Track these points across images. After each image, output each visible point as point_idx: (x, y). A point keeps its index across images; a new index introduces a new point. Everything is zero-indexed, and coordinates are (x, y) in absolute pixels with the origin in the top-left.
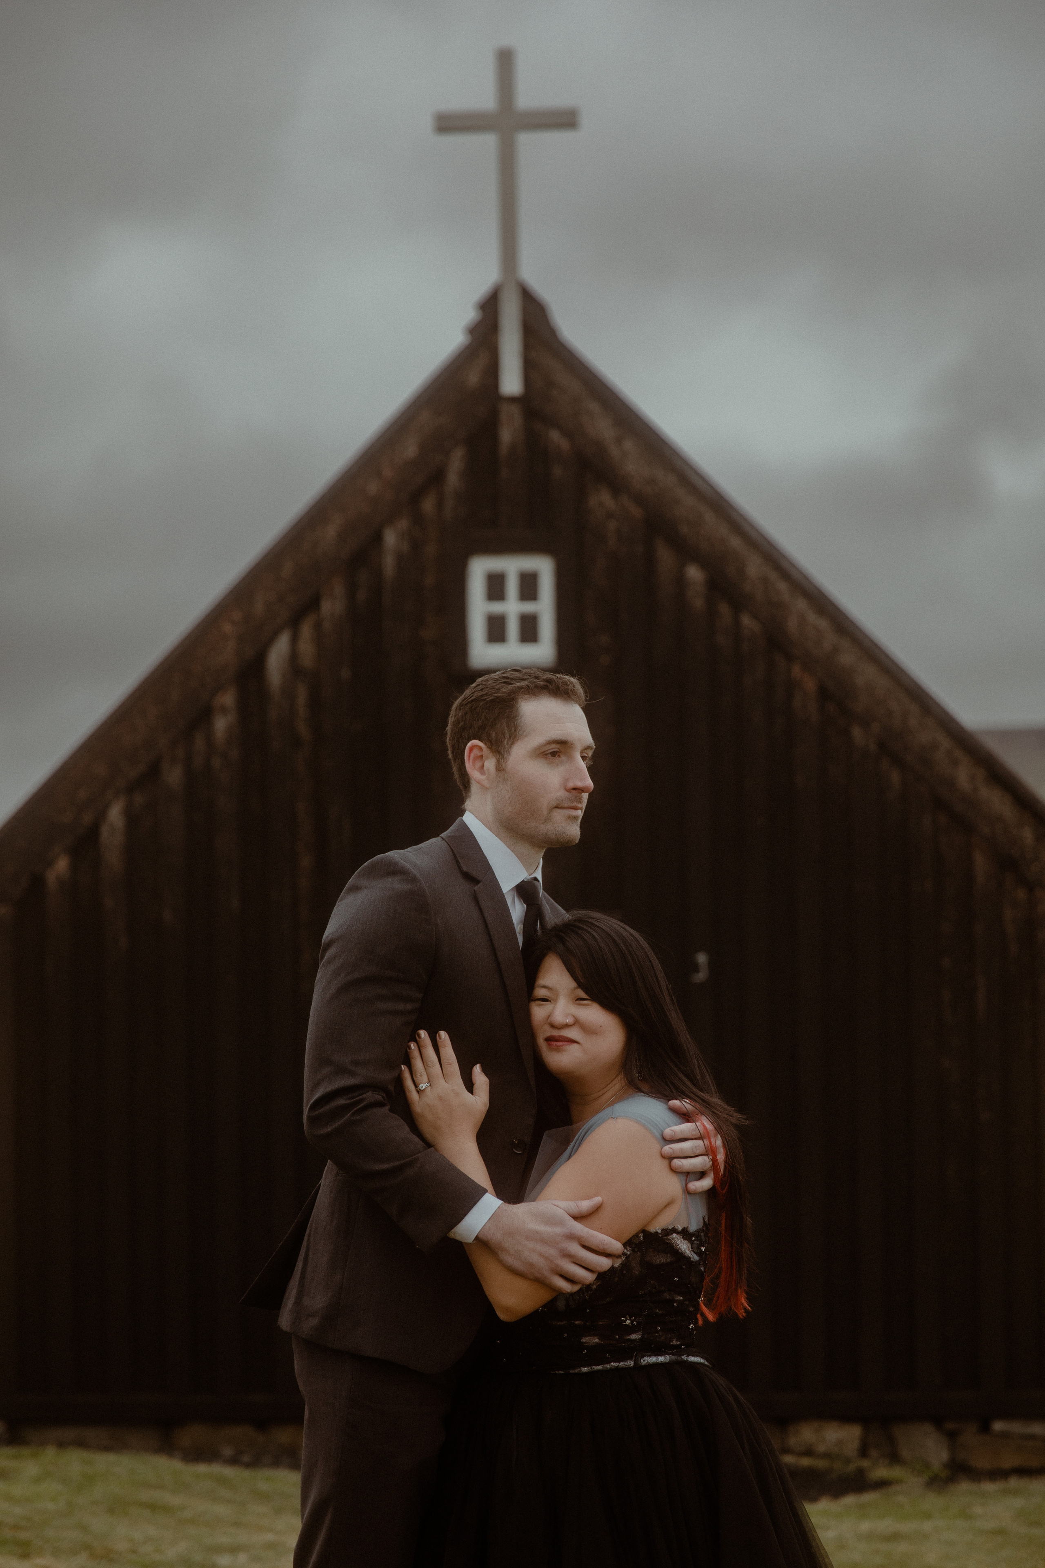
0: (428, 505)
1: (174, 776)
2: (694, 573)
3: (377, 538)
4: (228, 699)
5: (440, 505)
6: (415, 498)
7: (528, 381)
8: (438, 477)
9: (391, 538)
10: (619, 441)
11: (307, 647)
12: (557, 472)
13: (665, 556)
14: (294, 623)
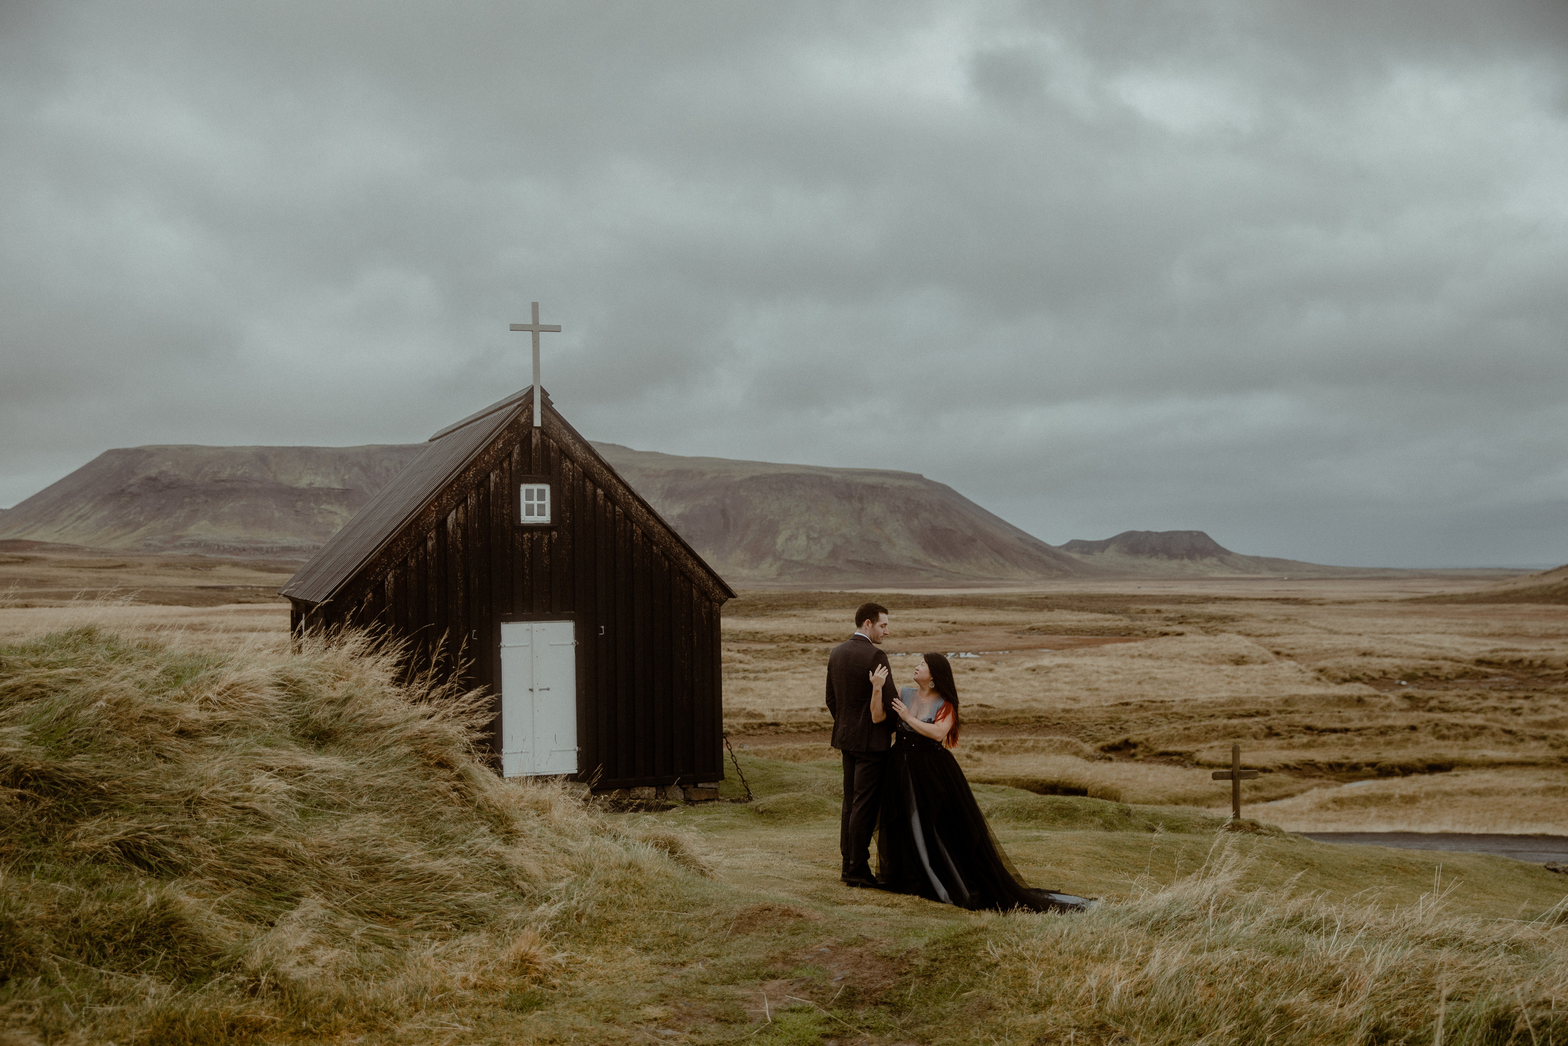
0: (505, 465)
1: (412, 563)
2: (599, 491)
3: (489, 476)
4: (433, 534)
5: (510, 464)
6: (501, 463)
7: (542, 422)
8: (510, 455)
9: (492, 476)
10: (574, 444)
11: (461, 515)
12: (552, 454)
13: (589, 486)
14: (457, 507)
